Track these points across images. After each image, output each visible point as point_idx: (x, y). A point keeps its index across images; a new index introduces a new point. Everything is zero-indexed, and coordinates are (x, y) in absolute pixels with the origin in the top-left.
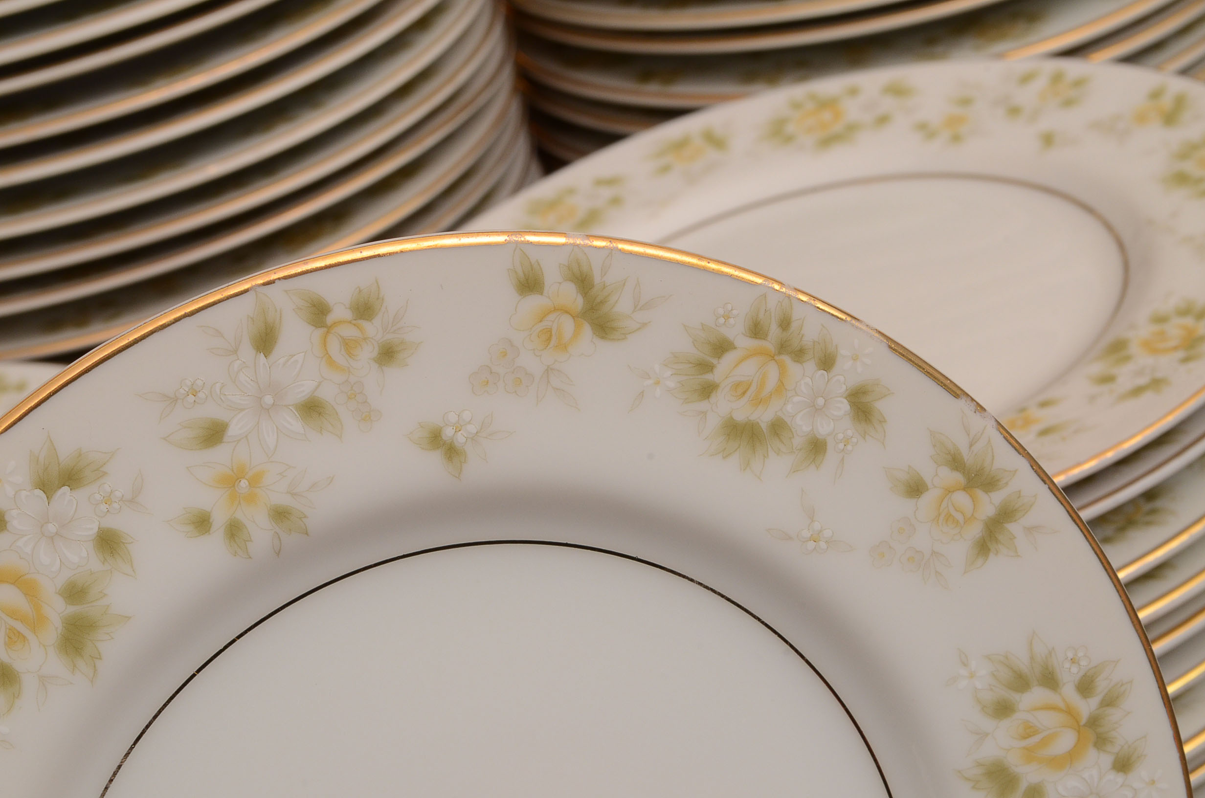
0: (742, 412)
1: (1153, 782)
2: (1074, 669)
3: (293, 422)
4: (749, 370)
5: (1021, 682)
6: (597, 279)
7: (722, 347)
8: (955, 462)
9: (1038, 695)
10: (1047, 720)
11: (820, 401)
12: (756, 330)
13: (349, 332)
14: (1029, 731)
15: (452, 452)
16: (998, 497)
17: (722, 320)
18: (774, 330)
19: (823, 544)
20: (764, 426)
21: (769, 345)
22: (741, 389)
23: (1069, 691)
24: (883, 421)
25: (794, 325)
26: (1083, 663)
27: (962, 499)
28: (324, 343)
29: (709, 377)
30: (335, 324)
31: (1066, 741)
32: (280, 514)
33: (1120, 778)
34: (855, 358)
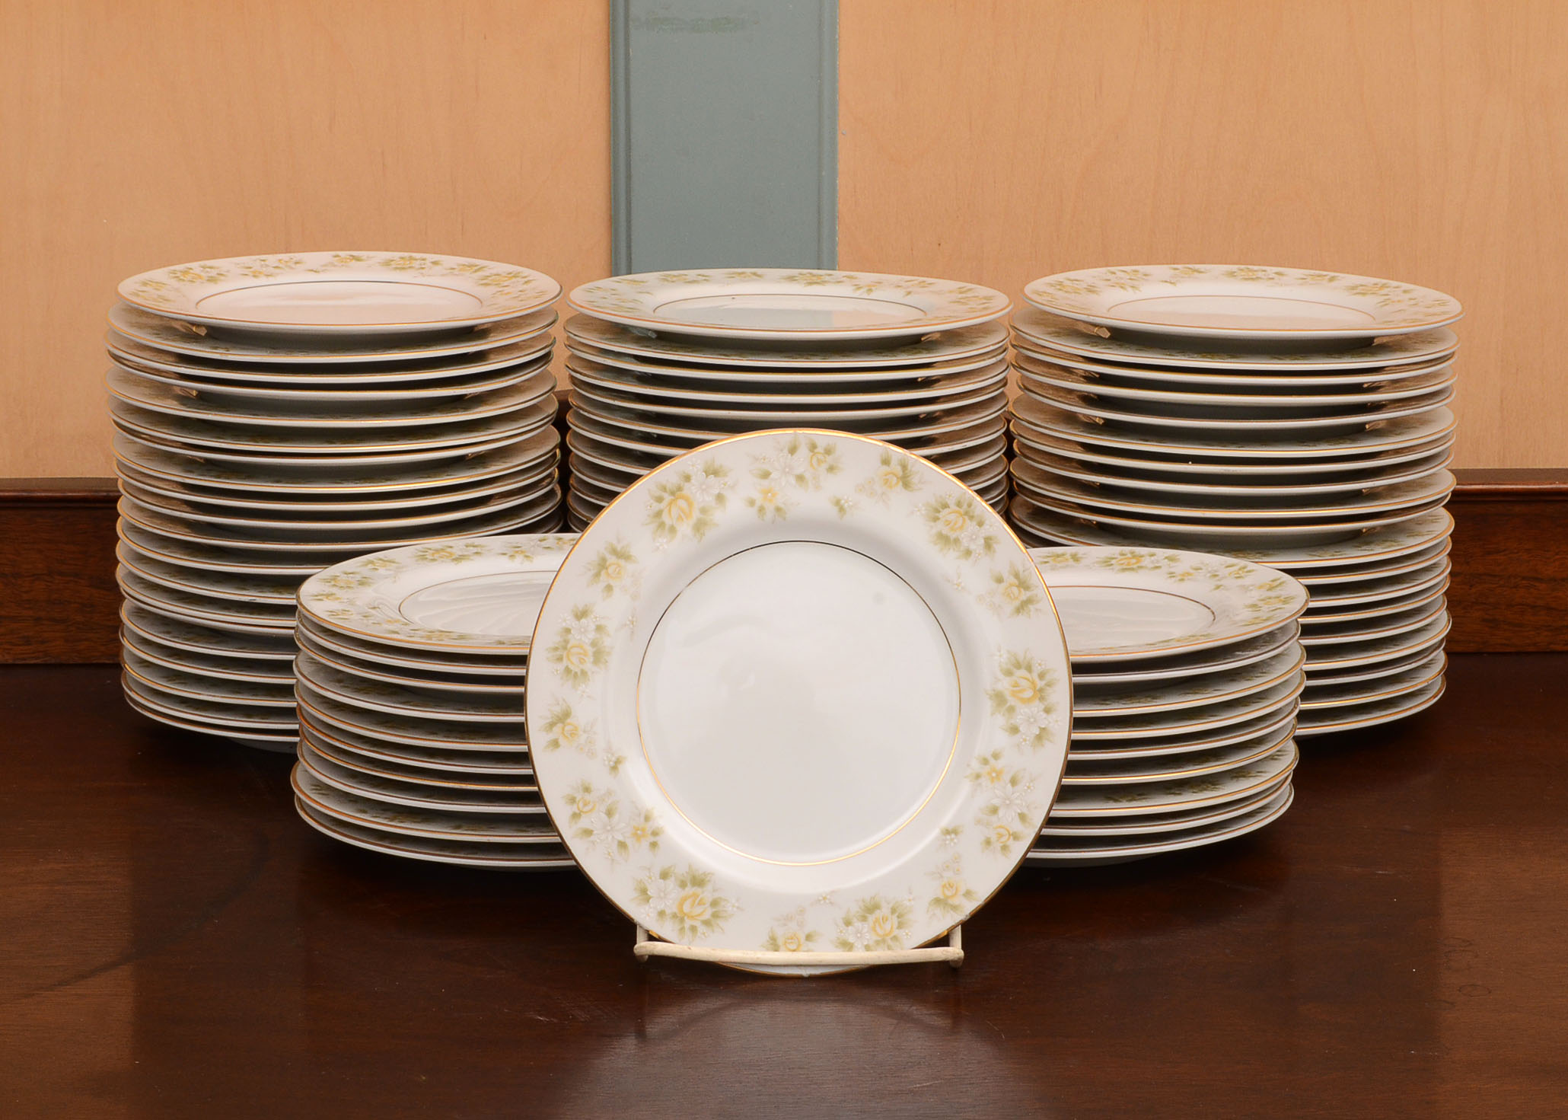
0: (945, 531)
1: (1057, 721)
2: (1039, 667)
3: (793, 480)
4: (952, 517)
5: (1018, 666)
6: (909, 467)
7: (945, 506)
8: (1017, 576)
9: (1023, 673)
10: (1024, 683)
11: (974, 537)
12: (959, 504)
13: (820, 456)
14: (1016, 685)
15: (842, 509)
16: (1028, 594)
17: (948, 496)
18: (965, 506)
19: (960, 588)
20: (952, 538)
21: (962, 511)
22: (948, 523)
23: (1035, 676)
24: (994, 552)
25: (972, 507)
26: (1043, 667)
27: (1015, 590)
28: (811, 458)
29: (937, 514)
30: (817, 453)
31: (1029, 694)
32: (778, 509)
33: (1045, 715)
34: (991, 526)
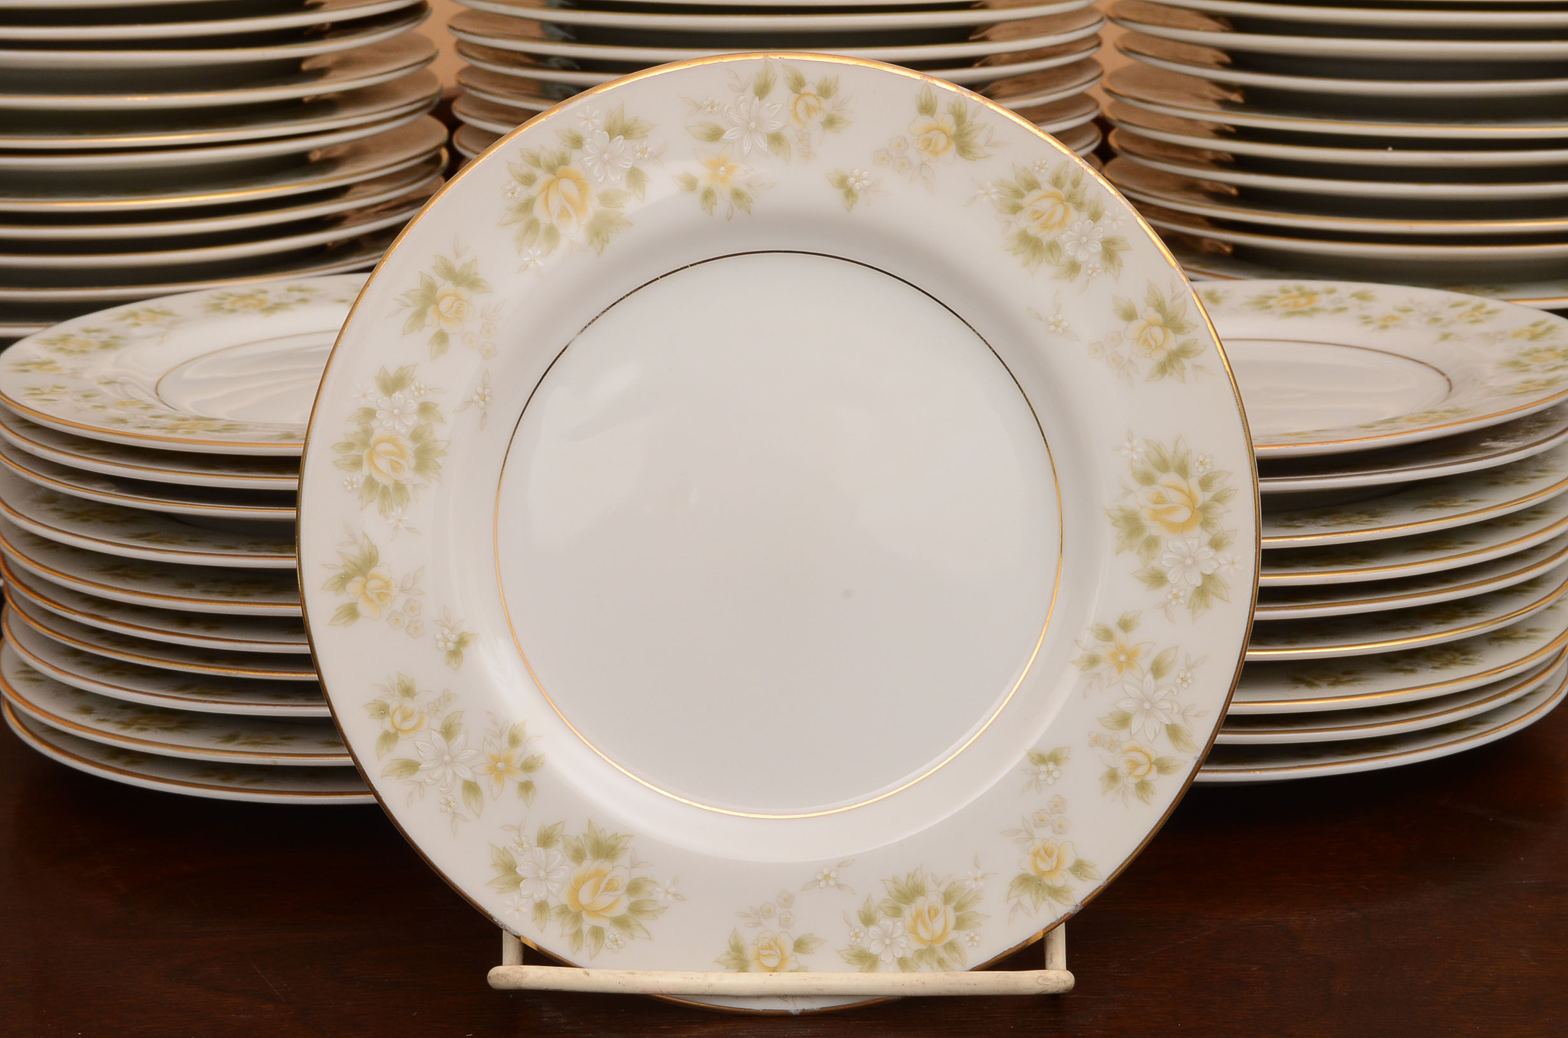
0: (1034, 230)
1: (1233, 563)
2: (1201, 469)
3: (763, 144)
4: (1045, 205)
5: (1163, 466)
6: (968, 119)
7: (1033, 185)
8: (1160, 307)
9: (1172, 478)
10: (1175, 497)
11: (1085, 239)
12: (1057, 182)
13: (812, 101)
14: (1160, 500)
15: (849, 193)
16: (1181, 339)
17: (1037, 168)
18: (1068, 186)
19: (1060, 329)
20: (1044, 243)
21: (1062, 194)
22: (1037, 215)
23: (1194, 483)
24: (1121, 265)
25: (1081, 187)
26: (1208, 467)
27: (1157, 332)
28: (796, 103)
29: (1019, 201)
30: (805, 94)
31: (1183, 515)
32: (737, 195)
33: (1212, 553)
34: (1114, 219)
